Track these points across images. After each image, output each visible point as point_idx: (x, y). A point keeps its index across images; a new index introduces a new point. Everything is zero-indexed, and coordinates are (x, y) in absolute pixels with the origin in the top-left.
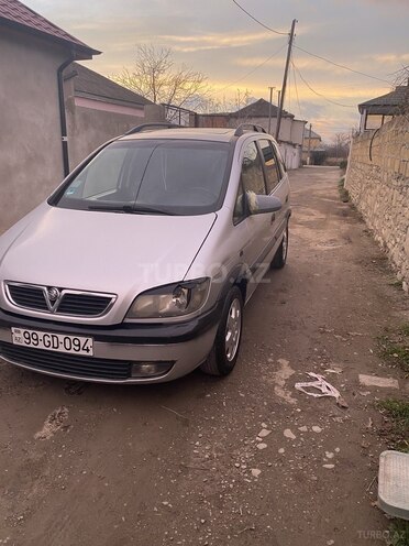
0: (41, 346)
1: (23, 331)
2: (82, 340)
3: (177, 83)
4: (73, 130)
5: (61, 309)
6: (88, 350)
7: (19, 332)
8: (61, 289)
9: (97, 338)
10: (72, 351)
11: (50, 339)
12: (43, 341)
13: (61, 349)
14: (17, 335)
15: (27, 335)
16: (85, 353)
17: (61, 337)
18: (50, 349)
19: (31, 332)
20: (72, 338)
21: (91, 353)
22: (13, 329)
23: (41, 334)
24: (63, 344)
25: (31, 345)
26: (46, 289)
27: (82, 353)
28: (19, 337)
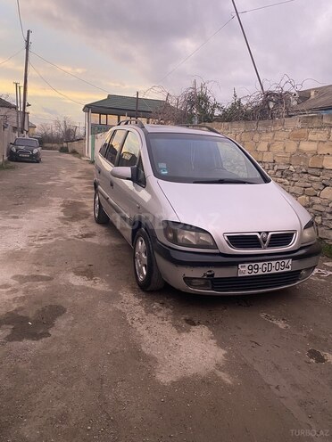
0: (260, 272)
1: (247, 265)
2: (286, 261)
5: (270, 245)
6: (289, 267)
7: (245, 266)
8: (267, 233)
9: (294, 258)
10: (280, 271)
11: (267, 266)
12: (262, 269)
13: (274, 271)
14: (242, 269)
15: (250, 268)
17: (274, 263)
18: (266, 272)
19: (253, 264)
20: (280, 262)
21: (290, 269)
22: (240, 265)
23: (260, 264)
24: (274, 268)
25: (253, 274)
26: (258, 234)
27: (286, 270)
28: (244, 270)
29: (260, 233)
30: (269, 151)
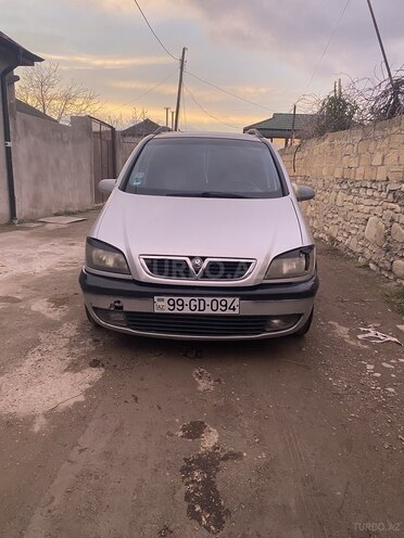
0: (187, 310)
1: (166, 298)
2: (230, 300)
3: (67, 98)
4: (15, 136)
5: (204, 277)
6: (234, 309)
7: (163, 300)
8: (203, 259)
9: (243, 298)
10: (219, 312)
11: (197, 303)
12: (188, 306)
13: (208, 311)
14: (160, 303)
15: (171, 302)
16: (231, 312)
17: (208, 300)
18: (197, 312)
19: (176, 298)
20: (219, 299)
21: (237, 312)
22: (156, 298)
23: (187, 300)
24: (209, 307)
25: (176, 311)
26: (188, 260)
27: (229, 312)
28: (162, 305)
29: (191, 258)
30: (383, 165)
